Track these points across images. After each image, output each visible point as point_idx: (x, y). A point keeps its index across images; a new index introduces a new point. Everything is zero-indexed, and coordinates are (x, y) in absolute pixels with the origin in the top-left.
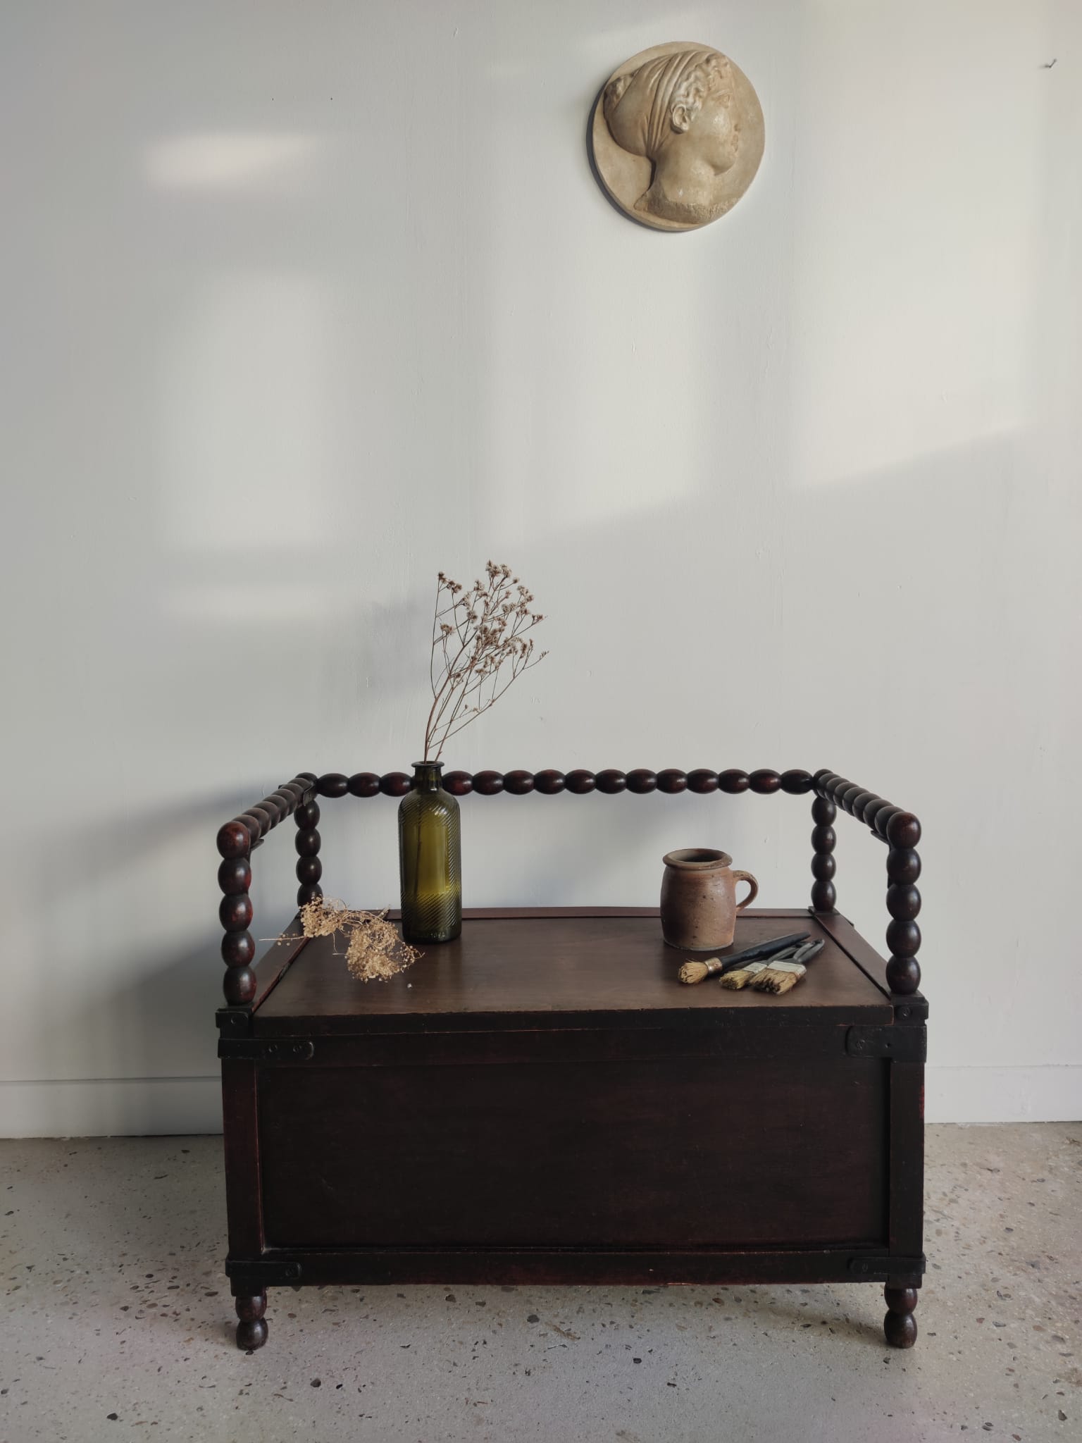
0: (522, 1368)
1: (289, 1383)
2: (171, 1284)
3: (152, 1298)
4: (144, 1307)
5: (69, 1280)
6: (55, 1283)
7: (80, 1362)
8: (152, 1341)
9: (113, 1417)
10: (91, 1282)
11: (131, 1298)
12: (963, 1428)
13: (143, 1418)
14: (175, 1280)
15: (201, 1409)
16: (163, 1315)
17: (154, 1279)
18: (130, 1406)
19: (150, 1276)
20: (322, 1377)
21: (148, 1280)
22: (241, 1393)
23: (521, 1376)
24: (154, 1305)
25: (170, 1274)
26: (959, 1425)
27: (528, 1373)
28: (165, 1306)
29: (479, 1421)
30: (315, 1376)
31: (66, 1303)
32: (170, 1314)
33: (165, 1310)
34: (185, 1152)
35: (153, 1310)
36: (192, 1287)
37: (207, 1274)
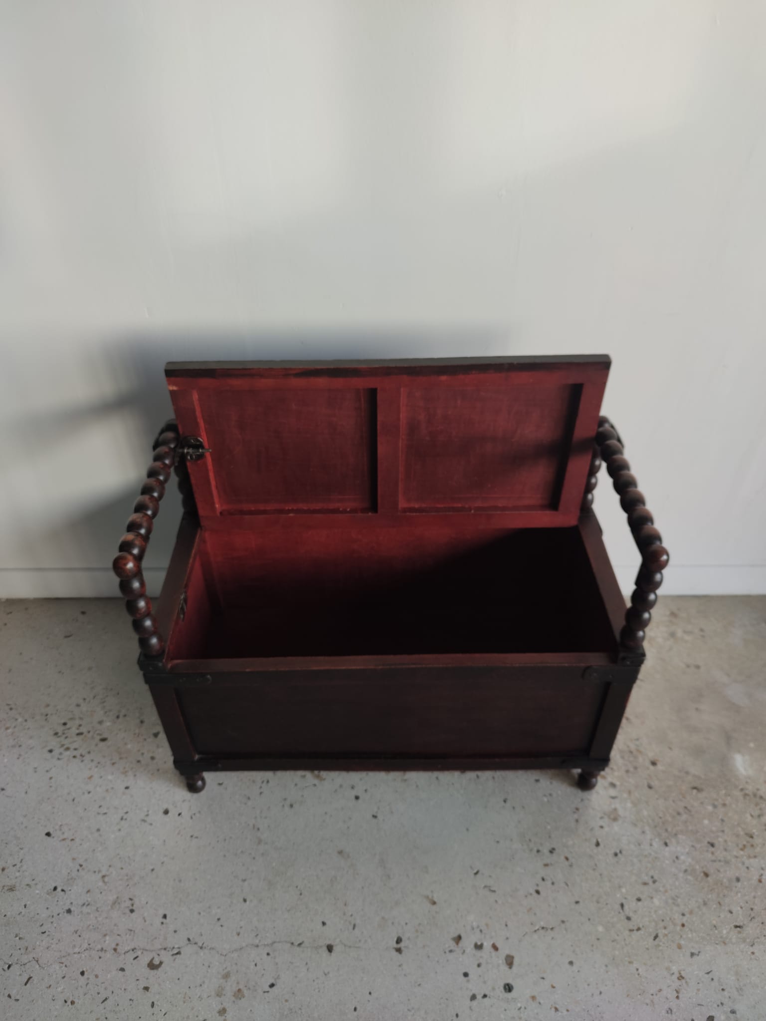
0: (288, 803)
1: (150, 812)
2: (78, 731)
3: (66, 742)
4: (62, 750)
5: (15, 727)
6: (7, 728)
7: (26, 793)
8: (68, 777)
9: (48, 834)
10: (29, 729)
11: (54, 743)
12: (538, 851)
13: (65, 836)
14: (81, 728)
15: (98, 830)
16: (74, 757)
17: (68, 726)
18: (57, 827)
19: (65, 724)
20: (171, 808)
21: (63, 728)
22: (122, 819)
23: (287, 808)
24: (68, 749)
25: (77, 722)
26: (535, 849)
27: (291, 806)
28: (75, 749)
29: (260, 842)
30: (165, 806)
31: (13, 746)
32: (78, 756)
33: (75, 753)
34: (83, 613)
35: (68, 753)
36: (91, 734)
37: (101, 722)
